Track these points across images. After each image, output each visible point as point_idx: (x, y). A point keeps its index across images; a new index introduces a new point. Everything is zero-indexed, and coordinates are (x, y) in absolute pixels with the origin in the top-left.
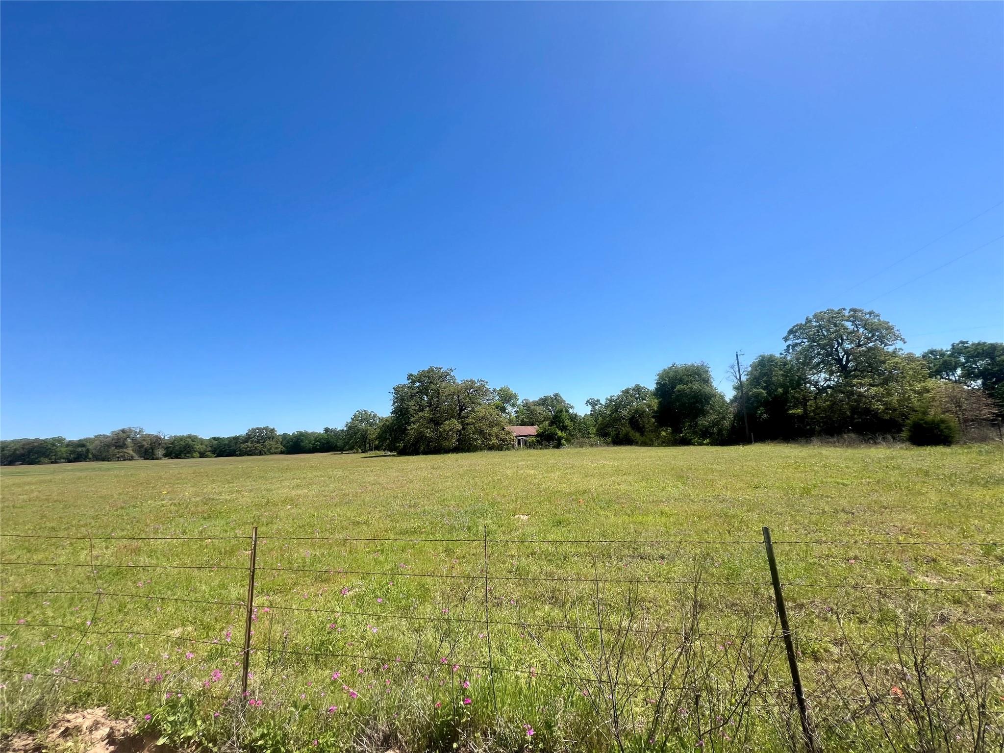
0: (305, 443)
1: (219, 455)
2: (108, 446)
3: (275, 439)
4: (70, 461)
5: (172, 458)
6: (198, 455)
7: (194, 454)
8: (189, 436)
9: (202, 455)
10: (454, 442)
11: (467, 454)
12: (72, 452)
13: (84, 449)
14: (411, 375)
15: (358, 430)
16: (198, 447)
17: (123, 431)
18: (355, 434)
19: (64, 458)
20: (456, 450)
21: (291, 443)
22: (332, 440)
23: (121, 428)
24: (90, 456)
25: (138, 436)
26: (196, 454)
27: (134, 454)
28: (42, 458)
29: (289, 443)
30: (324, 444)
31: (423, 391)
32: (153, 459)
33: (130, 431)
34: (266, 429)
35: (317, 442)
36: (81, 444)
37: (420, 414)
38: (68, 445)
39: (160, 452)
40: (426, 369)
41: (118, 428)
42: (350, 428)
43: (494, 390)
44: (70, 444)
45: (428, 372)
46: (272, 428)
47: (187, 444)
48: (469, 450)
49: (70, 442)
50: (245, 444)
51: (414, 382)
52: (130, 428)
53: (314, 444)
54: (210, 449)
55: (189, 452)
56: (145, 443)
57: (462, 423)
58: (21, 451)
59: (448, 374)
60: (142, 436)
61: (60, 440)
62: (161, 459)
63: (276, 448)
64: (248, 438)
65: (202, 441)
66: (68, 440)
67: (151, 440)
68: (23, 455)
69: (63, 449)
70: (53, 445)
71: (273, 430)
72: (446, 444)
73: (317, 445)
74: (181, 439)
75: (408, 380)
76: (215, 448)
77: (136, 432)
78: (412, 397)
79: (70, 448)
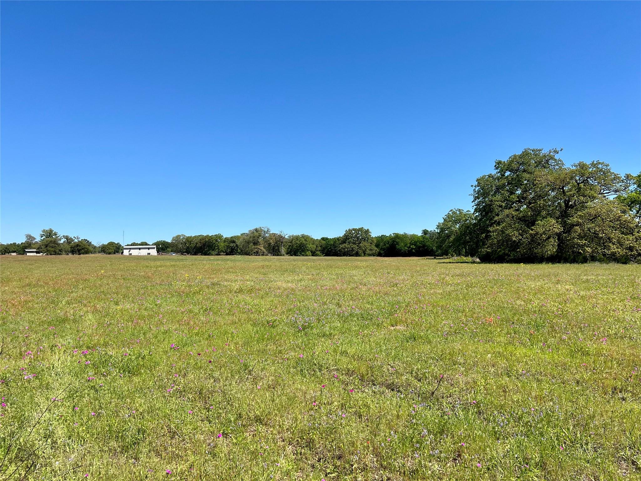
0: (401, 246)
1: (327, 255)
2: (248, 242)
3: (370, 241)
4: (227, 254)
5: (291, 255)
6: (311, 254)
7: (307, 253)
8: (303, 236)
9: (314, 254)
10: (551, 248)
11: (568, 265)
12: (228, 247)
13: (235, 245)
14: (499, 163)
15: (451, 232)
16: (311, 246)
17: (256, 230)
18: (448, 236)
19: (223, 252)
20: (554, 259)
21: (387, 245)
22: (427, 244)
23: (254, 228)
24: (239, 251)
25: (267, 235)
26: (309, 253)
27: (265, 250)
28: (211, 251)
29: (385, 245)
30: (420, 247)
31: (516, 182)
32: (278, 255)
33: (262, 230)
34: (361, 229)
35: (413, 244)
36: (232, 240)
37: (507, 212)
38: (225, 241)
39: (283, 250)
40: (519, 153)
41: (252, 228)
42: (442, 230)
43: (628, 177)
44: (226, 240)
45: (521, 157)
46: (366, 229)
47: (301, 243)
48: (574, 260)
49: (226, 238)
50: (343, 245)
51: (502, 172)
52: (260, 228)
53: (409, 247)
54: (320, 248)
55: (303, 251)
56: (271, 241)
57: (564, 224)
58: (199, 245)
59: (552, 158)
60: (270, 235)
61: (219, 237)
62: (284, 255)
63: (371, 250)
64: (345, 239)
65: (313, 241)
66: (225, 237)
67: (276, 239)
68: (201, 248)
69: (222, 244)
70: (216, 241)
71: (367, 231)
72: (538, 251)
73: (412, 249)
74: (297, 238)
75: (497, 168)
76: (324, 248)
77: (265, 232)
78: (498, 189)
79: (226, 244)
